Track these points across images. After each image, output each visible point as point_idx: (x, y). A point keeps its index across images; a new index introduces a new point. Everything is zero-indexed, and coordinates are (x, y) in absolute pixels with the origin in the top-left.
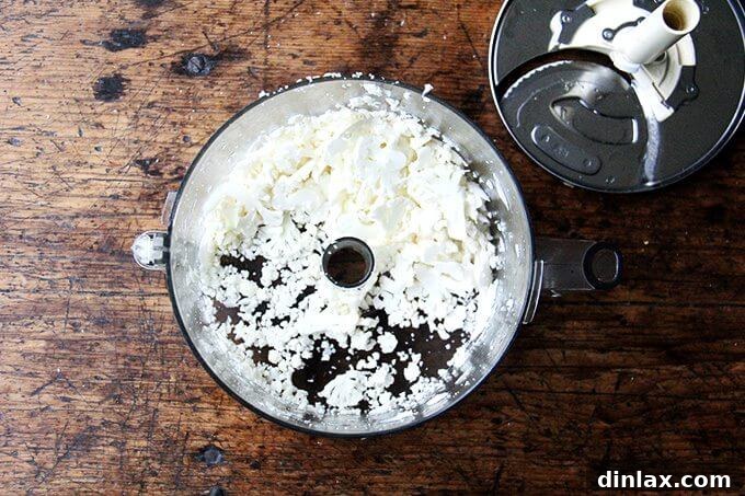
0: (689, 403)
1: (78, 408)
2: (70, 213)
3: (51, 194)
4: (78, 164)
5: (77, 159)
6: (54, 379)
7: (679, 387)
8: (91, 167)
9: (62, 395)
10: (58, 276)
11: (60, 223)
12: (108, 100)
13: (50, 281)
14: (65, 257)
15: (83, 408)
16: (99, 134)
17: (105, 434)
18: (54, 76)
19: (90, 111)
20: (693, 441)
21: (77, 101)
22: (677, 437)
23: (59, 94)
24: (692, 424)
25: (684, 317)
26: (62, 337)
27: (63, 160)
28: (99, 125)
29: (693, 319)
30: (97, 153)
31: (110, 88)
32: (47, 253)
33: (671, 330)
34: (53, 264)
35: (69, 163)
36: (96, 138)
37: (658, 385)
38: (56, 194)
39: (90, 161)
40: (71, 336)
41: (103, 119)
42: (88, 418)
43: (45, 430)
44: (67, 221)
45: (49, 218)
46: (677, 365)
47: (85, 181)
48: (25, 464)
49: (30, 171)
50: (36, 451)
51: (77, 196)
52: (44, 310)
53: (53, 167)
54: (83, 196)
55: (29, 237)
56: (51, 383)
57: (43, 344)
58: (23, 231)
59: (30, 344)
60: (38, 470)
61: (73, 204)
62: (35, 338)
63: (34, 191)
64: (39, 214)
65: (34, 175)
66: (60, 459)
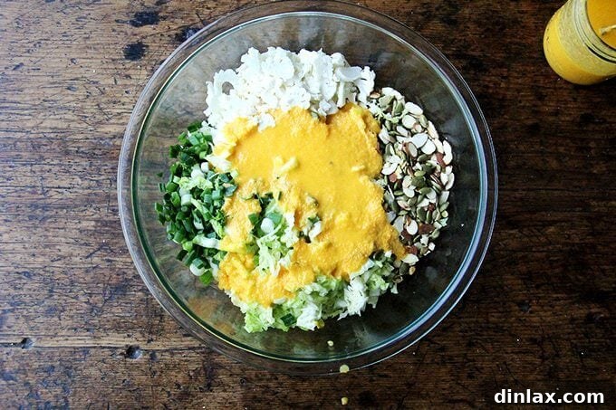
0: (520, 255)
1: (118, 266)
2: (109, 136)
3: (97, 123)
4: (115, 103)
5: (114, 99)
6: (101, 247)
7: (513, 244)
8: (123, 104)
9: (107, 258)
10: (103, 177)
11: (103, 142)
12: (133, 59)
13: (97, 181)
15: (121, 267)
16: (127, 82)
17: (135, 283)
18: (98, 44)
19: (121, 67)
20: (522, 279)
21: (113, 60)
22: (512, 277)
23: (101, 56)
24: (523, 268)
25: (515, 198)
26: (105, 218)
27: (104, 100)
28: (128, 76)
29: (521, 199)
30: (127, 95)
31: (135, 52)
32: (95, 163)
34: (99, 170)
35: (109, 102)
36: (126, 85)
37: (501, 243)
38: (100, 123)
39: (123, 100)
40: (111, 218)
41: (131, 72)
42: (124, 273)
43: (96, 281)
44: (107, 141)
45: (95, 139)
46: (512, 229)
47: (119, 114)
48: (84, 304)
49: (82, 108)
50: (90, 295)
51: (114, 124)
52: (93, 201)
53: (98, 105)
54: (118, 124)
55: (83, 152)
56: (99, 249)
57: (93, 223)
58: (79, 148)
59: (84, 224)
60: (92, 307)
61: (112, 129)
62: (88, 220)
63: (85, 121)
64: (89, 136)
65: (85, 111)
66: (106, 300)
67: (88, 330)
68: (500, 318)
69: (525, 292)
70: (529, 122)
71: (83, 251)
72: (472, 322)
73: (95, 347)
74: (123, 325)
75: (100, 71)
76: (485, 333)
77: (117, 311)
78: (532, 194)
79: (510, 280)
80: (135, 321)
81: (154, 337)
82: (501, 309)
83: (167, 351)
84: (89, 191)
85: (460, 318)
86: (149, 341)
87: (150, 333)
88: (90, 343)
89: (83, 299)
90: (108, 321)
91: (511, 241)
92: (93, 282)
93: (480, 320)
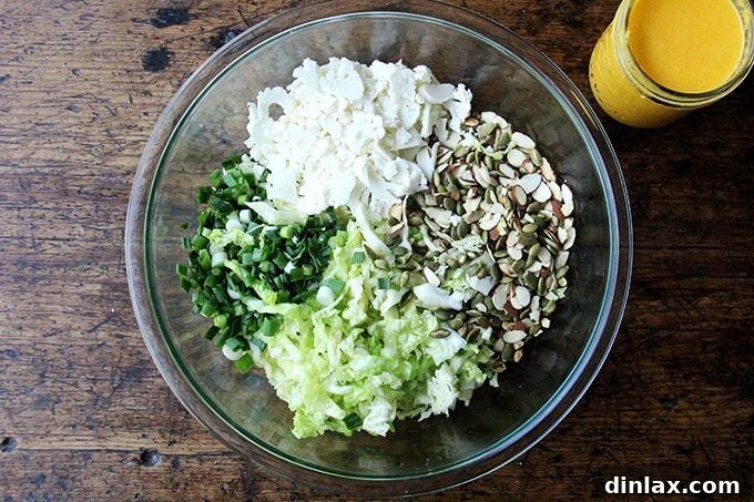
0: (664, 334)
1: (131, 344)
2: (121, 171)
3: (105, 154)
4: (129, 127)
5: (128, 123)
6: (109, 318)
7: (655, 320)
8: (141, 130)
9: (117, 332)
10: (112, 226)
11: (113, 180)
12: (155, 70)
13: (105, 231)
14: (117, 210)
15: (135, 344)
16: (147, 100)
18: (109, 50)
19: (139, 80)
20: (666, 366)
21: (128, 71)
22: (653, 364)
23: (113, 66)
24: (667, 352)
25: (658, 258)
26: (115, 281)
27: (115, 124)
28: (147, 93)
29: (666, 260)
30: (145, 117)
31: (157, 60)
32: (102, 207)
33: (647, 270)
34: (107, 216)
35: (122, 127)
36: (144, 104)
37: (638, 319)
38: (110, 154)
39: (140, 124)
41: (152, 87)
42: (139, 353)
43: (102, 363)
44: (119, 178)
45: (103, 175)
46: (653, 300)
47: (135, 142)
48: (85, 394)
49: (86, 135)
50: (94, 381)
51: (128, 156)
52: (100, 258)
53: (108, 131)
54: (132, 156)
55: (86, 193)
56: (106, 321)
57: (99, 287)
58: (82, 186)
59: (88, 287)
60: (97, 399)
61: (125, 163)
62: (92, 282)
63: (89, 152)
64: (95, 172)
65: (90, 138)
66: (114, 389)
67: (91, 428)
68: (636, 417)
69: (669, 384)
70: (677, 158)
71: (85, 324)
72: (598, 423)
73: (98, 450)
74: (136, 421)
75: (110, 86)
76: (615, 438)
77: (129, 402)
78: (680, 253)
79: (649, 367)
80: (152, 417)
81: (177, 438)
82: (637, 407)
83: (193, 456)
84: (96, 244)
85: (584, 417)
86: (171, 443)
87: (172, 432)
88: (93, 445)
89: (85, 386)
90: (117, 416)
91: (651, 316)
92: (98, 364)
93: (610, 420)
